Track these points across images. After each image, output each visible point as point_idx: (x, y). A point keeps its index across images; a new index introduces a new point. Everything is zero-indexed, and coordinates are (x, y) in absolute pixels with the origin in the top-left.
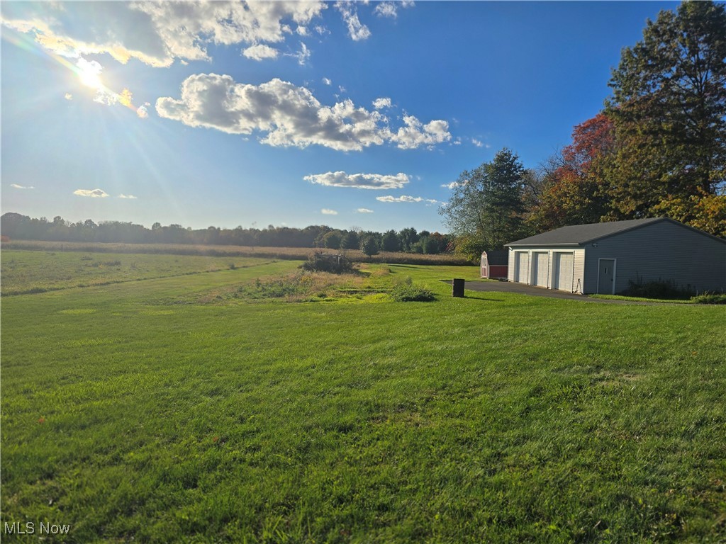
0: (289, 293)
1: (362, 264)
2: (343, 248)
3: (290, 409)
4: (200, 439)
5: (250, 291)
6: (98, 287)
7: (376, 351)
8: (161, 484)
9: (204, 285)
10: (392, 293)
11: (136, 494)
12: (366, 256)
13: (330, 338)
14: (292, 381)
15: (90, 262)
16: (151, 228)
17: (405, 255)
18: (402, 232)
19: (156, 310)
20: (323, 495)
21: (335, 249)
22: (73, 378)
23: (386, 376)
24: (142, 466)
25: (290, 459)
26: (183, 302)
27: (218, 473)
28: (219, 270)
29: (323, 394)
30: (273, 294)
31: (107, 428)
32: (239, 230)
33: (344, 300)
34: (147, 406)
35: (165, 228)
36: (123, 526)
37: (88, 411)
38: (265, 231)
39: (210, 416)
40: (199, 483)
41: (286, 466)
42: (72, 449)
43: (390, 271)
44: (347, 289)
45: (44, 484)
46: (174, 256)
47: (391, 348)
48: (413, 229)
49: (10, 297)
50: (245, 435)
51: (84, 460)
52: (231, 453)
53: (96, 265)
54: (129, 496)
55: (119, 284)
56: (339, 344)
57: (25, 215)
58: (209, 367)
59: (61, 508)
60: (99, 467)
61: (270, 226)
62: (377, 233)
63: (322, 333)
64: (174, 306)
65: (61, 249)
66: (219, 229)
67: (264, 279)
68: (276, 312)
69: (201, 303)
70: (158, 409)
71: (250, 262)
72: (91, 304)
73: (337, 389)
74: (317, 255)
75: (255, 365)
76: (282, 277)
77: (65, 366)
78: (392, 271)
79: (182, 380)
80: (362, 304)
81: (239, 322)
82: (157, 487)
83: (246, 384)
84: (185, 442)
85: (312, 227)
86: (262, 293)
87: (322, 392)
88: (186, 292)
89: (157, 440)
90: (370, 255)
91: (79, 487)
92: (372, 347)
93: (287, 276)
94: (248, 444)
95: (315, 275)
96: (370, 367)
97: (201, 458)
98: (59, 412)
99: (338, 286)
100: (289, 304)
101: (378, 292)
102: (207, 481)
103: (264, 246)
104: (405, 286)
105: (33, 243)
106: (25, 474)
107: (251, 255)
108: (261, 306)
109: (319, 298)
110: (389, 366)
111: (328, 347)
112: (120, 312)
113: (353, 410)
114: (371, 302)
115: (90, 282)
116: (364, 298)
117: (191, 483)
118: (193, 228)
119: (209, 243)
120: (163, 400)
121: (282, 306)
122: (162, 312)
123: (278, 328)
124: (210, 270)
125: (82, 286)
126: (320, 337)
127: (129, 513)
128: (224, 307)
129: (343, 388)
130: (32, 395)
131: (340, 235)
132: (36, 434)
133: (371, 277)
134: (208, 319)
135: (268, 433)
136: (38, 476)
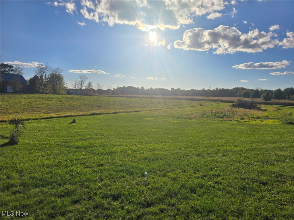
0: (226, 117)
1: (262, 105)
2: (252, 97)
3: (233, 169)
4: (195, 173)
5: (209, 115)
6: (154, 111)
7: (275, 148)
8: (182, 189)
9: (190, 112)
10: (281, 120)
11: (173, 190)
12: (264, 101)
13: (249, 138)
14: (232, 156)
15: (151, 102)
16: (170, 90)
17: (287, 101)
18: (285, 90)
19: (173, 120)
20: (256, 213)
21: (247, 98)
22: (149, 142)
23: (283, 161)
24: (174, 179)
25: (236, 191)
26: (183, 118)
27: (204, 190)
28: (196, 106)
29: (249, 164)
30: (218, 117)
31: (161, 162)
32: (203, 90)
33: (253, 121)
34: (174, 156)
35: (175, 90)
36: (170, 201)
37: (155, 155)
38: (214, 90)
39: (198, 165)
40: (196, 192)
41: (235, 195)
42: (150, 167)
43: (278, 109)
44: (254, 117)
45: (143, 179)
46: (179, 100)
47: (283, 147)
48: (292, 88)
49: (130, 113)
50: (214, 175)
51: (154, 172)
52: (208, 183)
53: (153, 103)
54: (171, 190)
55: (161, 110)
56: (253, 142)
57: (133, 86)
58: (195, 145)
59: (149, 189)
60: (159, 176)
61: (216, 88)
62: (271, 90)
63: (244, 136)
64: (180, 119)
65: (143, 98)
66: (195, 90)
67: (214, 110)
68: (221, 124)
69: (189, 118)
70: (177, 158)
71: (208, 103)
72: (152, 117)
73: (256, 163)
74: (239, 100)
75: (214, 146)
76: (222, 110)
77: (146, 137)
78: (280, 109)
79: (185, 148)
80: (263, 124)
81: (205, 128)
82: (181, 189)
83: (211, 154)
84: (189, 174)
85: (236, 88)
86: (214, 116)
87: (248, 163)
88: (184, 114)
89: (179, 171)
90: (267, 101)
91: (154, 182)
92: (272, 146)
93: (225, 109)
94: (216, 180)
95: (238, 109)
96: (273, 155)
97: (197, 182)
98: (146, 153)
99: (250, 115)
100: (226, 122)
101: (272, 119)
102: (200, 192)
103: (213, 97)
104: (289, 117)
105: (136, 95)
106: (137, 173)
107: (208, 100)
108: (213, 121)
109: (240, 120)
110: (284, 156)
111: (248, 142)
112: (162, 120)
113: (266, 174)
114: (268, 123)
115: (152, 109)
116: (264, 121)
117: (193, 191)
118: (186, 90)
119: (191, 96)
120: (179, 155)
121: (223, 122)
122: (175, 121)
123: (222, 131)
124: (192, 106)
125: (149, 110)
126: (243, 137)
127: (172, 197)
128: (198, 121)
129: (259, 163)
130: (137, 146)
131: (250, 92)
132: (139, 160)
133: (267, 111)
134: (192, 125)
135: (224, 177)
136: (141, 175)
